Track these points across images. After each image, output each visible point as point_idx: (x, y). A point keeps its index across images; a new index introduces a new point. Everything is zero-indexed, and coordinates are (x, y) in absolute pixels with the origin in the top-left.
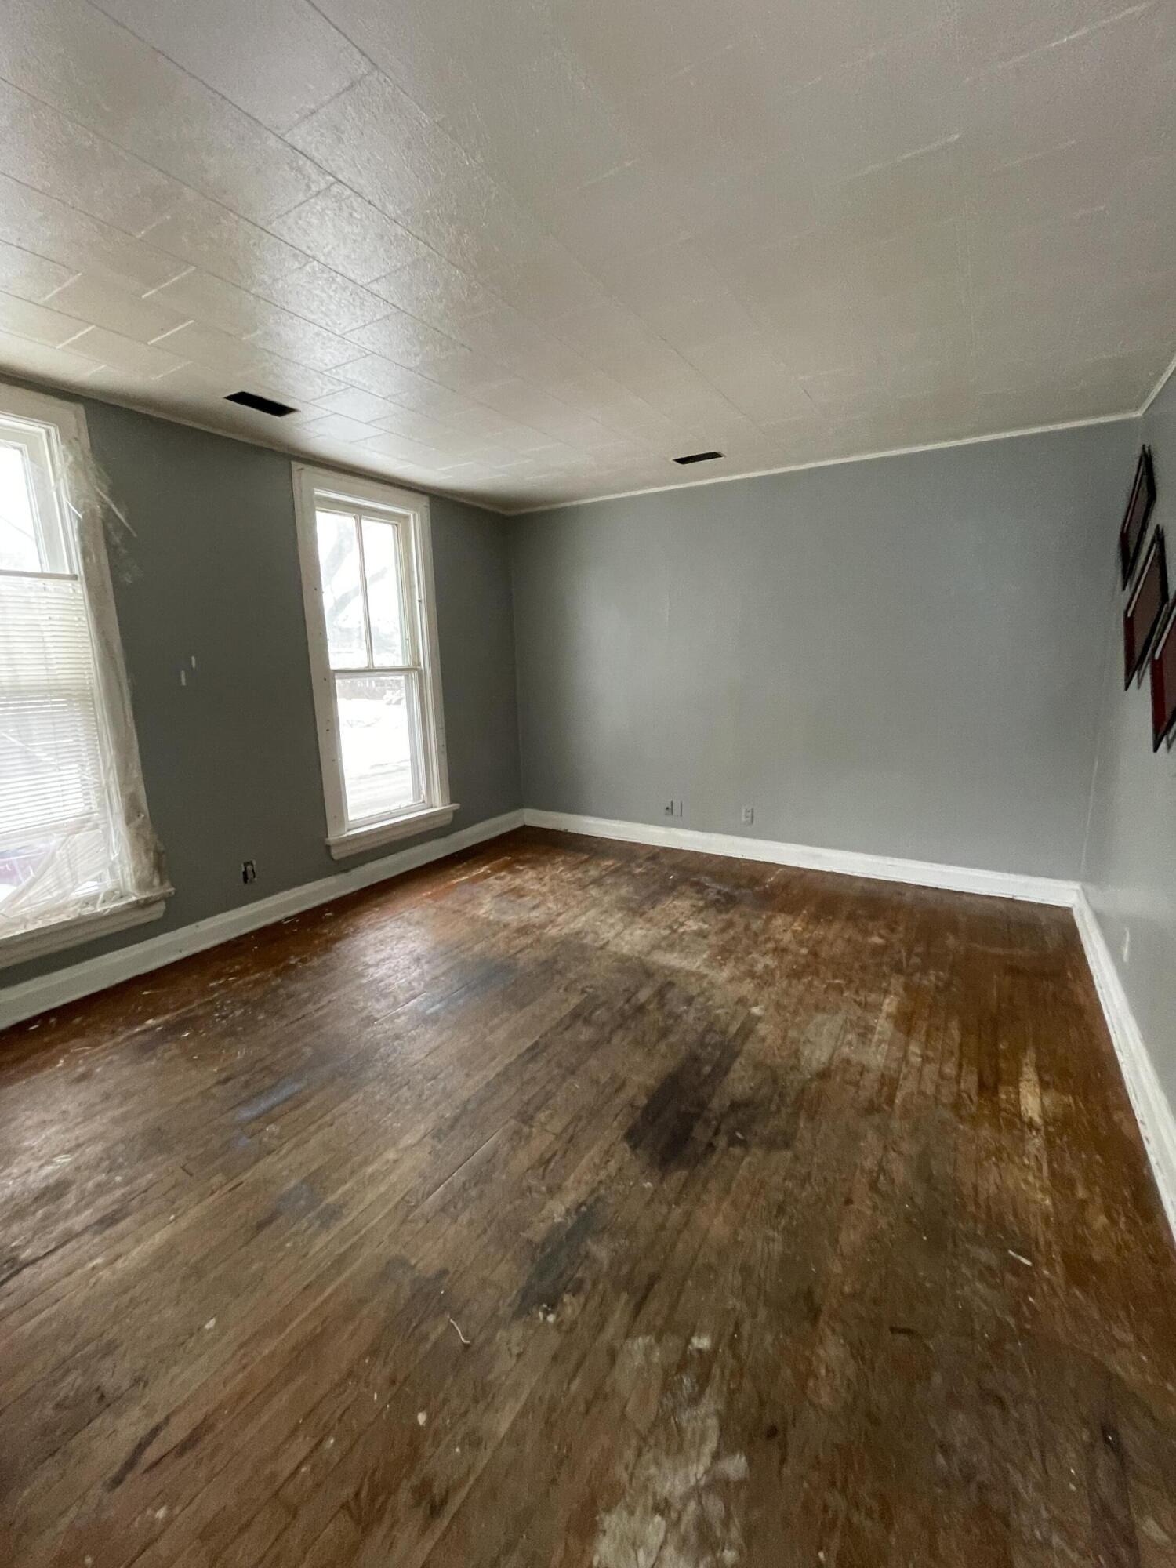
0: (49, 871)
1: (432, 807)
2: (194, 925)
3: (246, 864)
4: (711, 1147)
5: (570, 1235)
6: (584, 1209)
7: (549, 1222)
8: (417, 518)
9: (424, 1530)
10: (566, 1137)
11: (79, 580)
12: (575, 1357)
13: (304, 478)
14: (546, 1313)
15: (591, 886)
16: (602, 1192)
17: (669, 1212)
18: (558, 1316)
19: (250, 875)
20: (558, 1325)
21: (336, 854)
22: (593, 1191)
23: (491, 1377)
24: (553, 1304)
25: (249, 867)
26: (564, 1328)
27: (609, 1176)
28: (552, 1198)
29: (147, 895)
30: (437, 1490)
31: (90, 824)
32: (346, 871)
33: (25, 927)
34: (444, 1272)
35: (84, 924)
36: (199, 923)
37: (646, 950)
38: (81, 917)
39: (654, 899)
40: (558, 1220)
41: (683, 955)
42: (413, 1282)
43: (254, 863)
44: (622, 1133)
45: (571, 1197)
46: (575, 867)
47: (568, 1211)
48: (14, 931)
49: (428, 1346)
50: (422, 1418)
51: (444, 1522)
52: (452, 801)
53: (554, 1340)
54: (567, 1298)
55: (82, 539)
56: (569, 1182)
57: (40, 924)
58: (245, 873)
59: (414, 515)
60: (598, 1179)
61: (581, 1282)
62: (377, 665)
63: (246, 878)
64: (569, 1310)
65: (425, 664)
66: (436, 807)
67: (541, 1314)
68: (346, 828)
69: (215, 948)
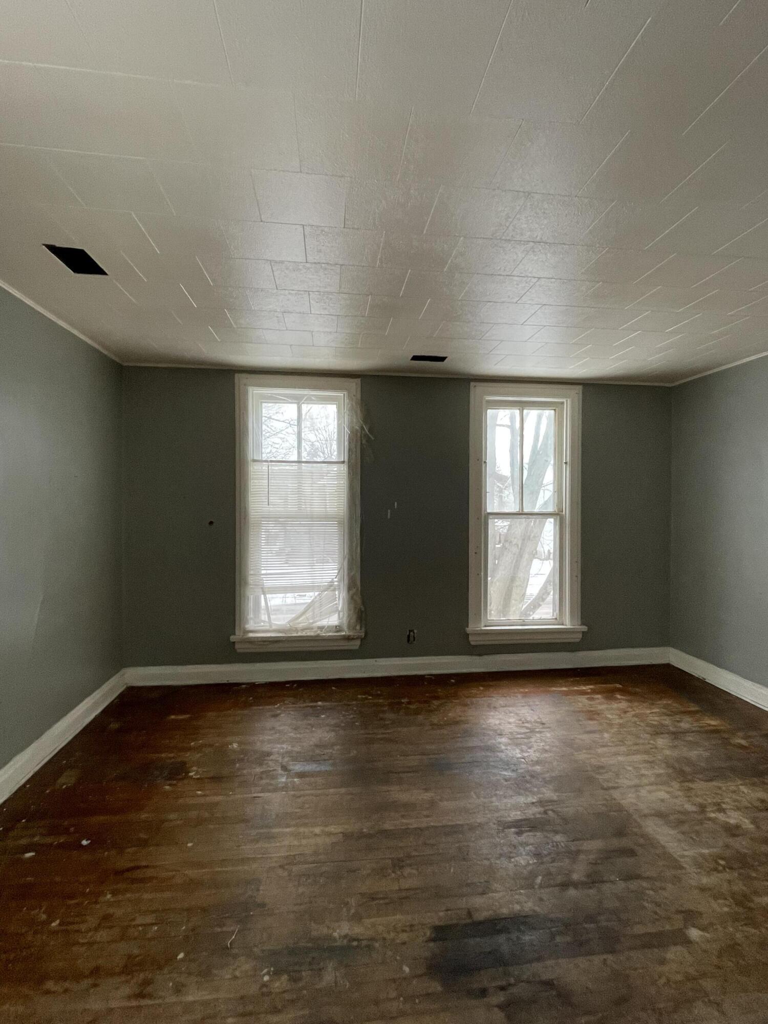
0: (310, 609)
1: (563, 625)
2: (375, 659)
3: (410, 631)
4: (483, 992)
5: (331, 950)
6: (355, 943)
7: (331, 931)
8: (570, 402)
9: (129, 998)
10: (404, 894)
11: (345, 463)
12: (250, 1008)
13: (477, 391)
14: (268, 973)
15: (667, 735)
16: (377, 945)
17: (394, 999)
18: (270, 981)
19: (412, 639)
20: (264, 985)
21: (473, 640)
22: (372, 939)
23: (215, 972)
24: (277, 973)
25: (412, 633)
26: (265, 990)
27: (393, 940)
28: (348, 921)
29: (351, 634)
30: (149, 989)
31: (332, 588)
32: (480, 655)
33: (297, 633)
34: (263, 905)
35: (319, 640)
36: (378, 659)
37: (646, 811)
38: (318, 636)
39: (714, 774)
40: (336, 934)
41: (680, 836)
42: (251, 897)
43: (415, 631)
44: (437, 923)
45: (358, 930)
46: (672, 714)
47: (346, 936)
48: (292, 634)
49: (219, 930)
50: (181, 956)
51: (134, 1003)
52: (583, 624)
53: (253, 989)
54: (285, 977)
55: (350, 443)
56: (367, 922)
57: (304, 634)
58: (409, 636)
59: (567, 401)
60: (385, 935)
61: (300, 979)
62: (526, 510)
63: (408, 640)
64: (277, 984)
65: (567, 512)
66: (566, 625)
67: (265, 971)
68: (483, 624)
69: (382, 678)
